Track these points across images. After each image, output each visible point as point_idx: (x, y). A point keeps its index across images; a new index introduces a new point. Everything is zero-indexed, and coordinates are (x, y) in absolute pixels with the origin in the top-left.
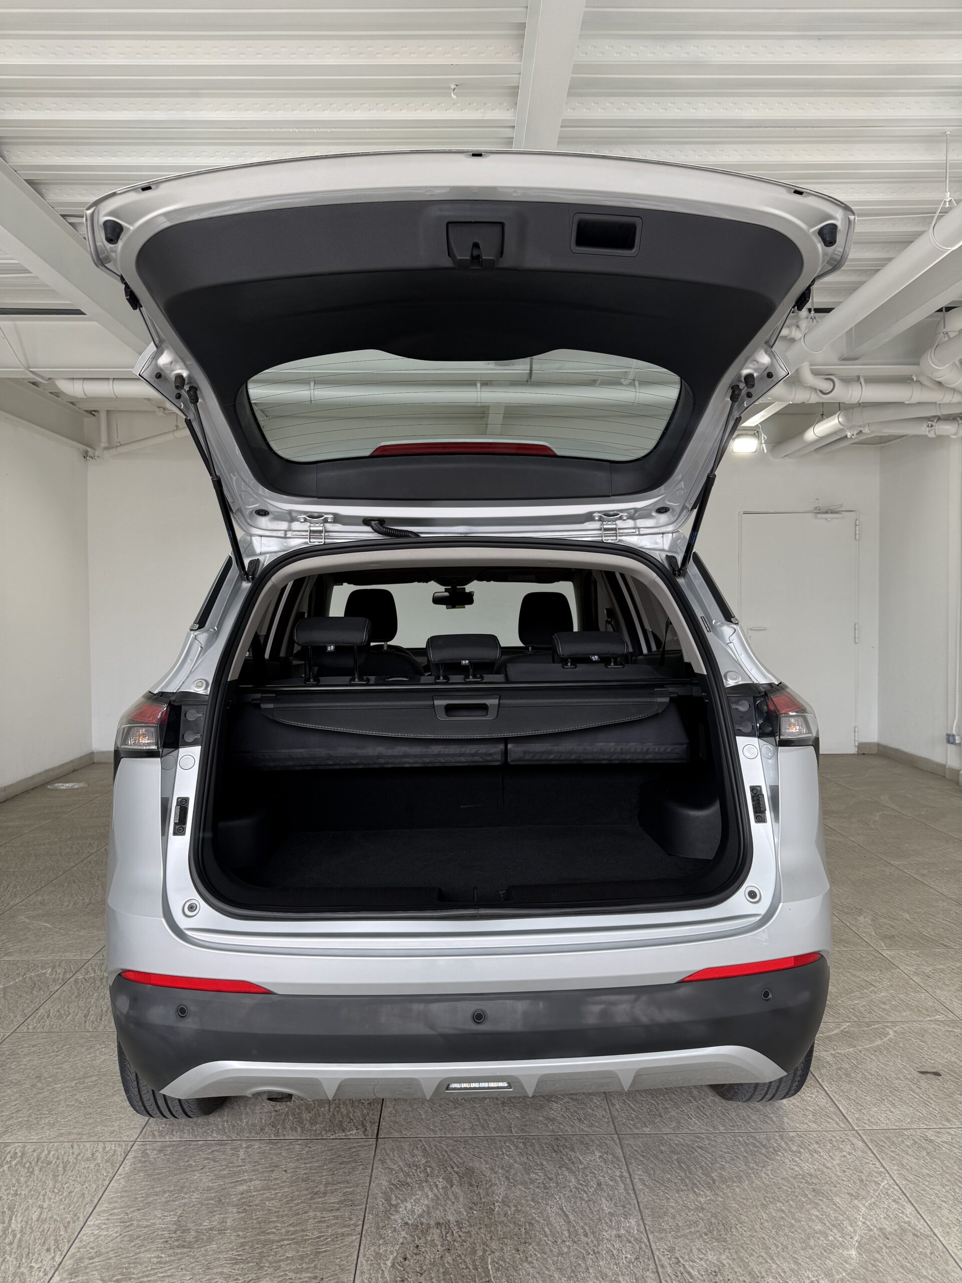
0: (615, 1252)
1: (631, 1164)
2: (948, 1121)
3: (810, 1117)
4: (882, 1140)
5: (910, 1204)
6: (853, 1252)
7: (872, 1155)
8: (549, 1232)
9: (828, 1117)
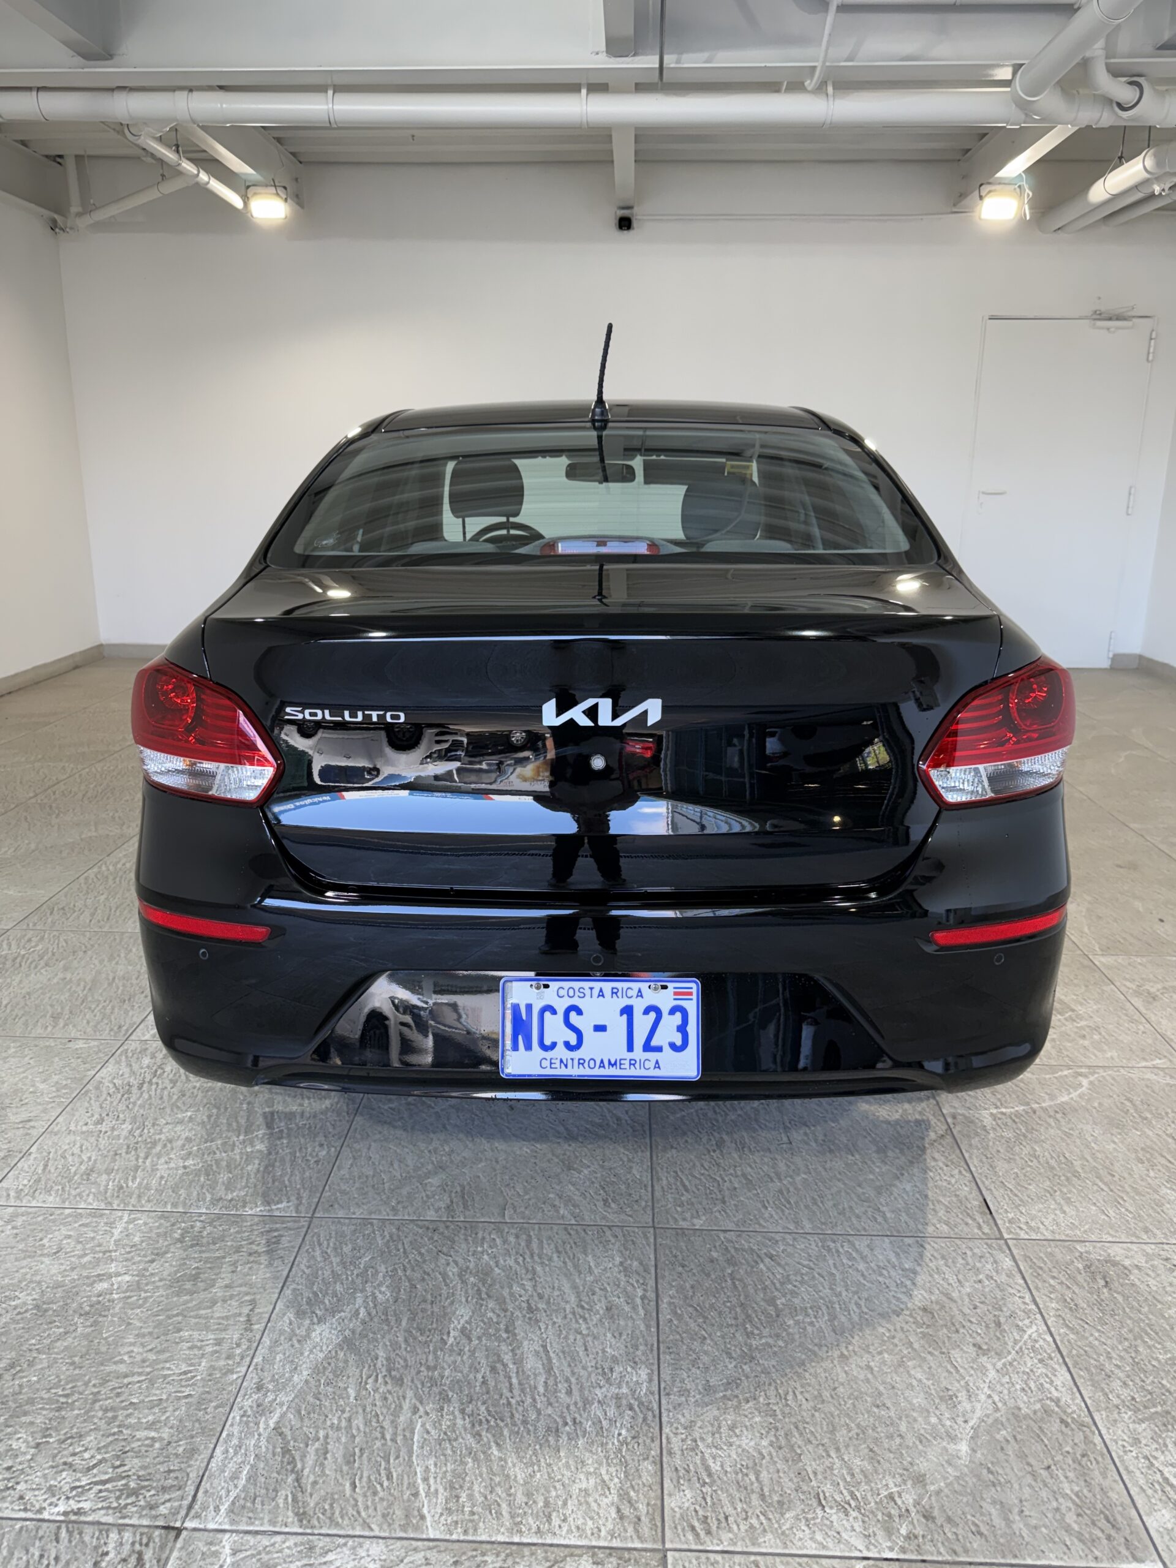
0: (605, 1423)
1: (663, 1277)
2: (1146, 1230)
3: (941, 1213)
4: (1041, 1258)
5: (1065, 1368)
6: (964, 1448)
7: (1021, 1282)
8: (517, 1386)
9: (968, 1214)
